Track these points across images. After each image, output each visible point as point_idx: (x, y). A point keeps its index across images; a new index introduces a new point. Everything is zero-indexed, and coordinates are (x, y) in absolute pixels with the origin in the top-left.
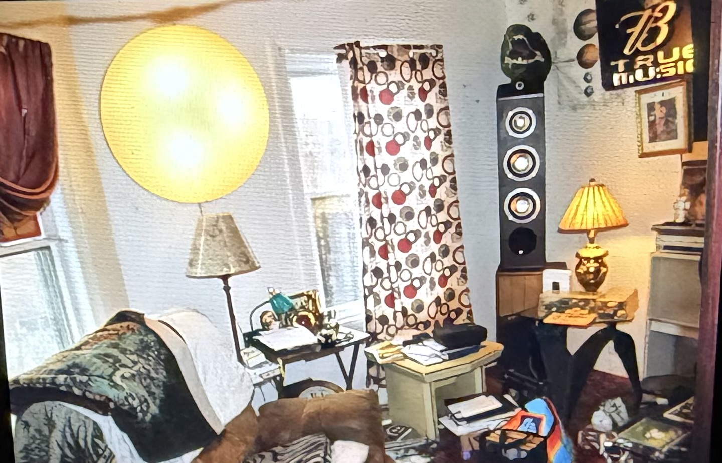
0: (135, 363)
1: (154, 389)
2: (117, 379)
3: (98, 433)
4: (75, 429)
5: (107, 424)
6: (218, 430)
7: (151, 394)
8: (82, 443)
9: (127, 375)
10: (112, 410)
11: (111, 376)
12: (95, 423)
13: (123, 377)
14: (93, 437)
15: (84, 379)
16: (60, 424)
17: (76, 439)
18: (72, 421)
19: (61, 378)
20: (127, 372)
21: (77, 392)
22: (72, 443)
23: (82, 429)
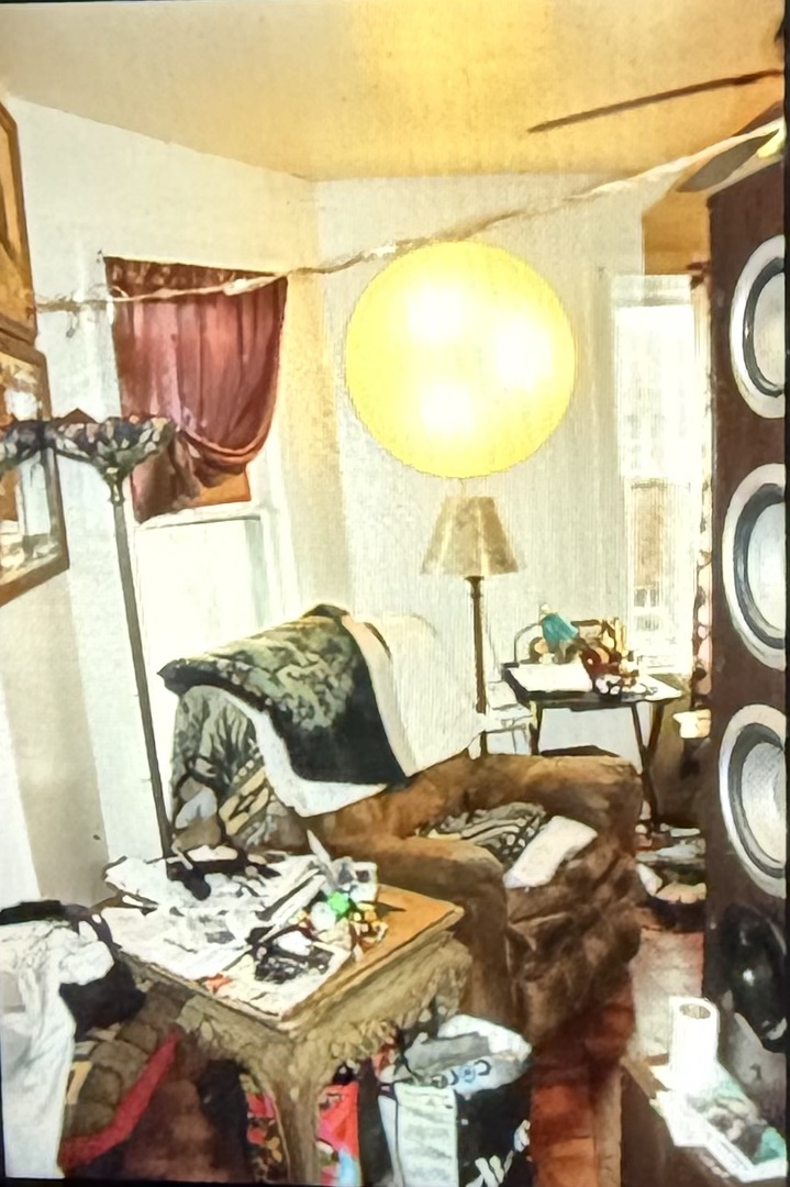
0: (312, 663)
1: (329, 697)
2: (282, 675)
3: (251, 731)
4: (230, 722)
5: (262, 722)
6: (408, 771)
7: (322, 702)
8: (234, 740)
9: (296, 674)
10: (268, 707)
11: (276, 671)
12: (250, 722)
13: (289, 675)
14: (246, 734)
15: (246, 667)
16: (215, 712)
17: (228, 731)
18: (228, 713)
19: (222, 663)
20: (296, 671)
21: (236, 680)
22: (224, 736)
23: (237, 723)
